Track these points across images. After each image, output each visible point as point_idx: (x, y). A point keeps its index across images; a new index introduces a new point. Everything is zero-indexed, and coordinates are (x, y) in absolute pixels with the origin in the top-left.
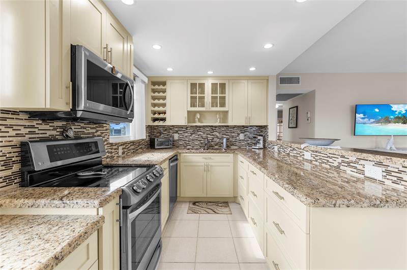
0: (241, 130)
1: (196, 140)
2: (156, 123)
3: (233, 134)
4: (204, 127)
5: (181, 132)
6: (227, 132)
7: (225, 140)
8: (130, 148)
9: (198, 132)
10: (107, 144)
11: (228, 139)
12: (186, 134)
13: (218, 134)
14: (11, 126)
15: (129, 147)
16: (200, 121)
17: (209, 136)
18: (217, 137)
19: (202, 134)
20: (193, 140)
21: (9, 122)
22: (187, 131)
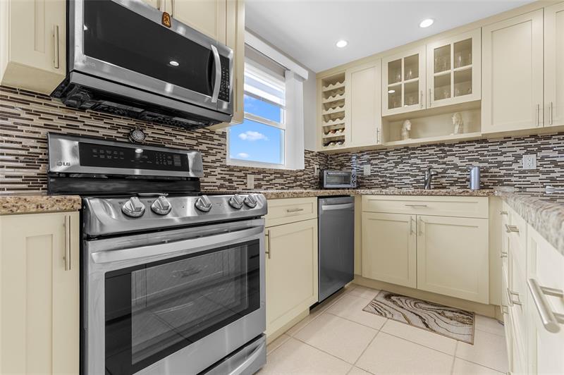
0: (526, 147)
1: (407, 174)
2: (331, 147)
3: (500, 159)
4: (424, 147)
5: (376, 162)
6: (482, 155)
7: (474, 174)
8: (274, 182)
9: (410, 158)
10: (221, 166)
11: (483, 172)
12: (386, 165)
13: (456, 160)
14: (37, 113)
15: (271, 180)
16: (412, 134)
17: (434, 165)
18: (456, 167)
19: (419, 162)
20: (399, 175)
21: (33, 107)
22: (388, 158)
